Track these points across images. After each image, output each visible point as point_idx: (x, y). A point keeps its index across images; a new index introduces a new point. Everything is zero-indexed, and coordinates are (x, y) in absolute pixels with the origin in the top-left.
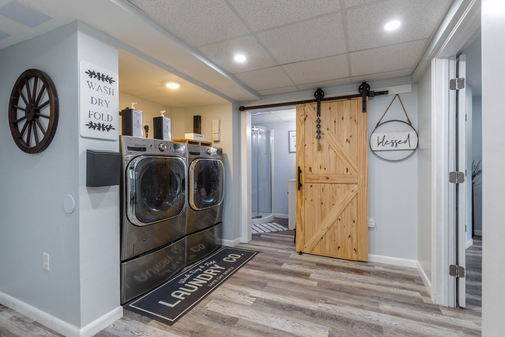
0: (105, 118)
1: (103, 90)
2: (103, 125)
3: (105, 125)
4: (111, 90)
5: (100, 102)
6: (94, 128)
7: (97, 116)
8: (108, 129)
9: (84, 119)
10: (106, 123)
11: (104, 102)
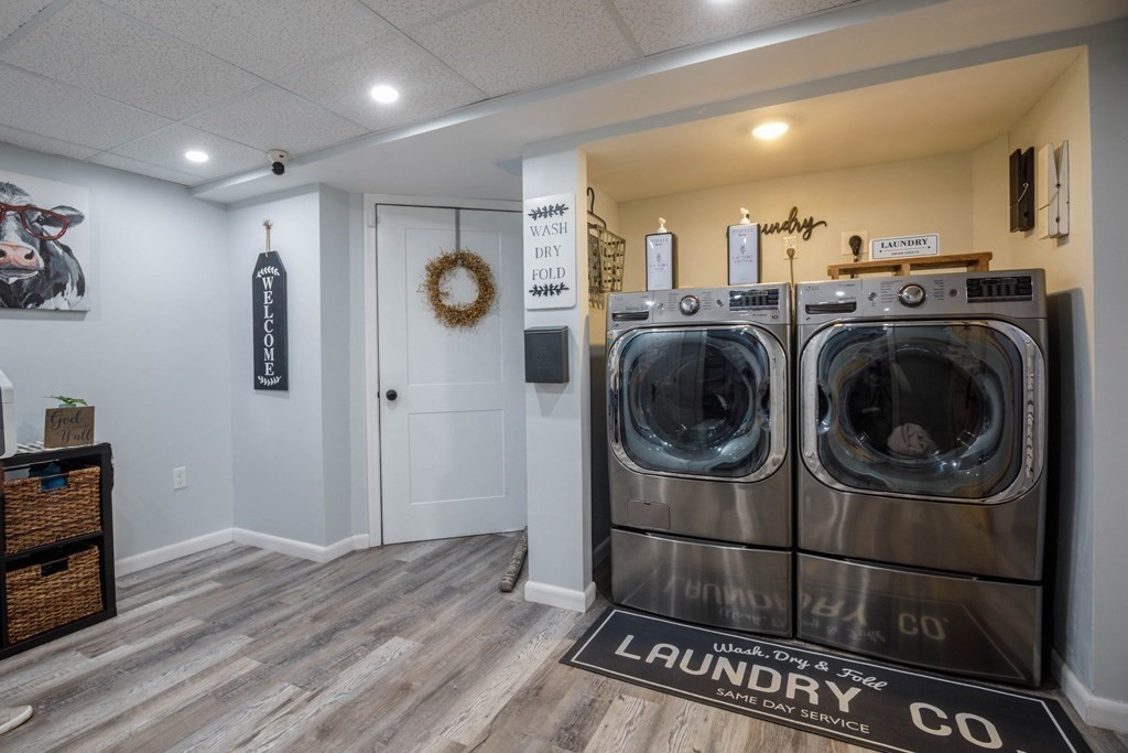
0: (554, 274)
1: (551, 230)
2: (551, 286)
3: (554, 285)
4: (563, 226)
5: (547, 252)
6: (539, 293)
7: (544, 274)
8: (558, 291)
9: (528, 284)
10: (556, 282)
11: (553, 249)
